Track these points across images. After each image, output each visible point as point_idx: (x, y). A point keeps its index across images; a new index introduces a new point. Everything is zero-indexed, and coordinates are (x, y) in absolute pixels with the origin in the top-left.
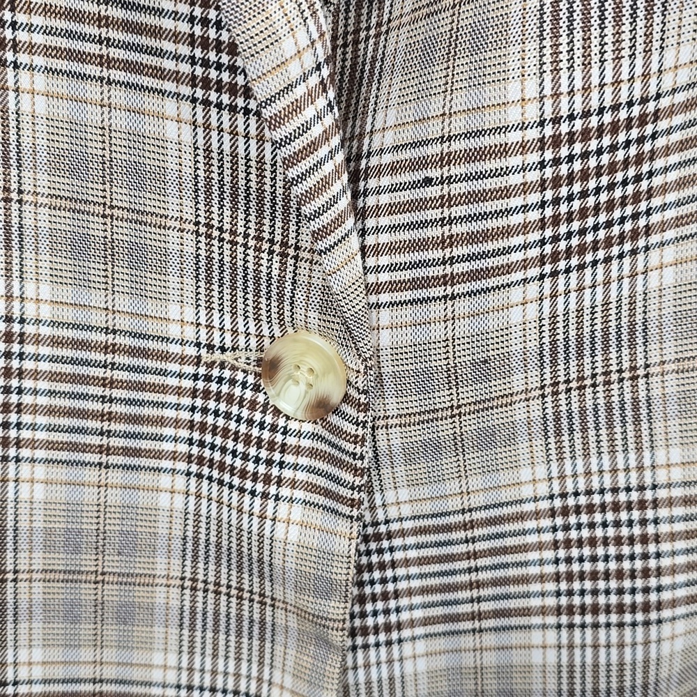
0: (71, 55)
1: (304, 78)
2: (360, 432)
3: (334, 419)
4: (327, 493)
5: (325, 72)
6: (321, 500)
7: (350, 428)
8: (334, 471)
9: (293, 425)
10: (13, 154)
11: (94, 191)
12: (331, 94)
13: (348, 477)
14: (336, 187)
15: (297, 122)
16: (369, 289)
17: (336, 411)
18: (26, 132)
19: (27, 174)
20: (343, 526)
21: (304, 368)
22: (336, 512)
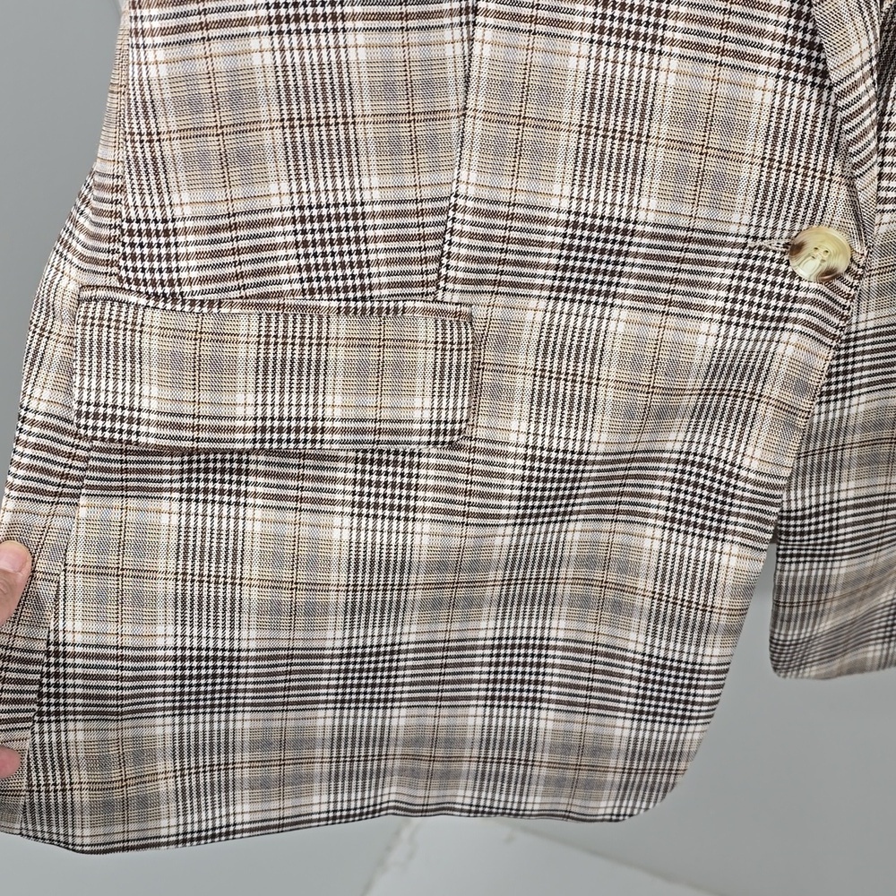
0: (698, 46)
1: (862, 67)
2: (853, 292)
3: (837, 283)
4: (818, 329)
5: (874, 63)
6: (812, 332)
7: (846, 289)
8: (826, 315)
9: (804, 284)
10: (648, 112)
11: (697, 137)
12: (875, 76)
13: (836, 320)
14: (871, 134)
15: (854, 95)
16: (880, 200)
17: (840, 277)
18: (659, 98)
19: (655, 125)
20: (824, 351)
21: (821, 250)
22: (821, 342)
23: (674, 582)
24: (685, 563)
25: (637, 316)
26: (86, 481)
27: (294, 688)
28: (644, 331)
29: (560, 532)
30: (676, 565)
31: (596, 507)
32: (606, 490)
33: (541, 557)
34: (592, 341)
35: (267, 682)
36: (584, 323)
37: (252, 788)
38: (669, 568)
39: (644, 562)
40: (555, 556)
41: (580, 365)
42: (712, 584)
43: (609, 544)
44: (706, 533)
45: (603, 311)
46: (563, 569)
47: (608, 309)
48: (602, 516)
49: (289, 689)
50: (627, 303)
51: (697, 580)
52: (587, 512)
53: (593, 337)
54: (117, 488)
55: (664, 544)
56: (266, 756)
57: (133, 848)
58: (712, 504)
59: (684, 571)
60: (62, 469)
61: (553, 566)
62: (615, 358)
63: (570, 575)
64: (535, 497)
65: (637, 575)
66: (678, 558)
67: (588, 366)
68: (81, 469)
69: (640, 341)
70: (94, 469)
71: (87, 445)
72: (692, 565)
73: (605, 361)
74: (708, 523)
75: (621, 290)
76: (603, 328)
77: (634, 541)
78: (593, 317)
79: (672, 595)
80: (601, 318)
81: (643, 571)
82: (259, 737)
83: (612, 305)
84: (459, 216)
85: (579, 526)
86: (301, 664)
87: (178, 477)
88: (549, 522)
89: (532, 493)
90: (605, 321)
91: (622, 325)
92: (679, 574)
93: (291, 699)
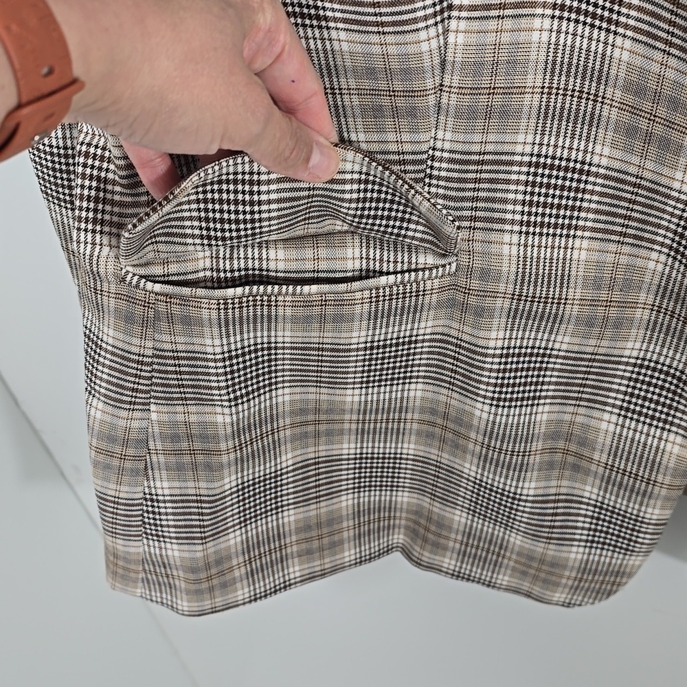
23: (624, 458)
24: (635, 445)
25: (596, 245)
26: (152, 393)
27: (323, 485)
28: (603, 257)
29: (531, 414)
30: (628, 445)
31: (561, 394)
32: (570, 381)
33: (516, 435)
34: (560, 268)
35: (303, 485)
36: (552, 253)
37: (299, 556)
38: (621, 446)
39: (600, 440)
40: (528, 434)
41: (552, 289)
42: (656, 465)
43: (572, 423)
44: (655, 423)
45: (567, 242)
46: (534, 444)
47: (571, 240)
48: (566, 401)
49: (319, 486)
50: (587, 234)
51: (644, 460)
52: (553, 397)
53: (560, 265)
54: (178, 399)
55: (619, 427)
56: (308, 535)
57: (219, 611)
58: (662, 400)
59: (633, 451)
60: (132, 385)
61: (526, 442)
62: (580, 281)
63: (540, 447)
64: (508, 384)
65: (594, 449)
66: (629, 440)
67: (558, 289)
68: (147, 385)
69: (600, 265)
70: (157, 385)
71: (149, 369)
72: (640, 447)
73: (572, 285)
74: (657, 415)
75: (581, 223)
76: (568, 257)
77: (593, 423)
78: (560, 248)
79: (622, 467)
80: (566, 248)
81: (599, 447)
82: (301, 524)
83: (574, 237)
84: (436, 164)
85: (547, 408)
86: (326, 467)
87: (225, 391)
88: (521, 406)
89: (506, 381)
90: (569, 250)
91: (583, 253)
92: (629, 453)
93: (321, 493)
